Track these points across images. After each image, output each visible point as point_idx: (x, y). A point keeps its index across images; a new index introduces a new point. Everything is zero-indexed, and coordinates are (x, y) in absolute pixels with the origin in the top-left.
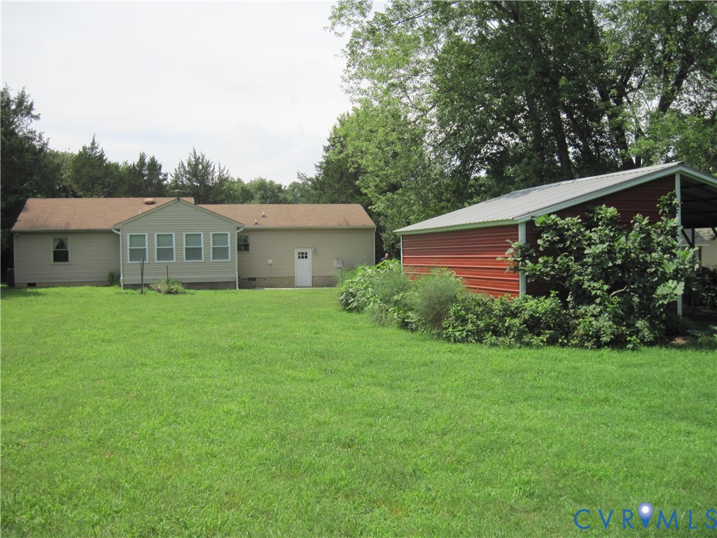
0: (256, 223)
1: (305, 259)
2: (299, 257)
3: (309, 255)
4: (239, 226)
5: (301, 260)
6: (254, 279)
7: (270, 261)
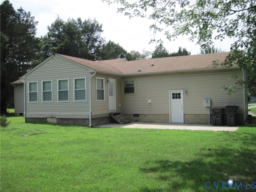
0: (140, 71)
1: (178, 100)
2: (173, 98)
3: (182, 96)
4: (93, 71)
5: (175, 100)
6: (137, 115)
7: (149, 101)
